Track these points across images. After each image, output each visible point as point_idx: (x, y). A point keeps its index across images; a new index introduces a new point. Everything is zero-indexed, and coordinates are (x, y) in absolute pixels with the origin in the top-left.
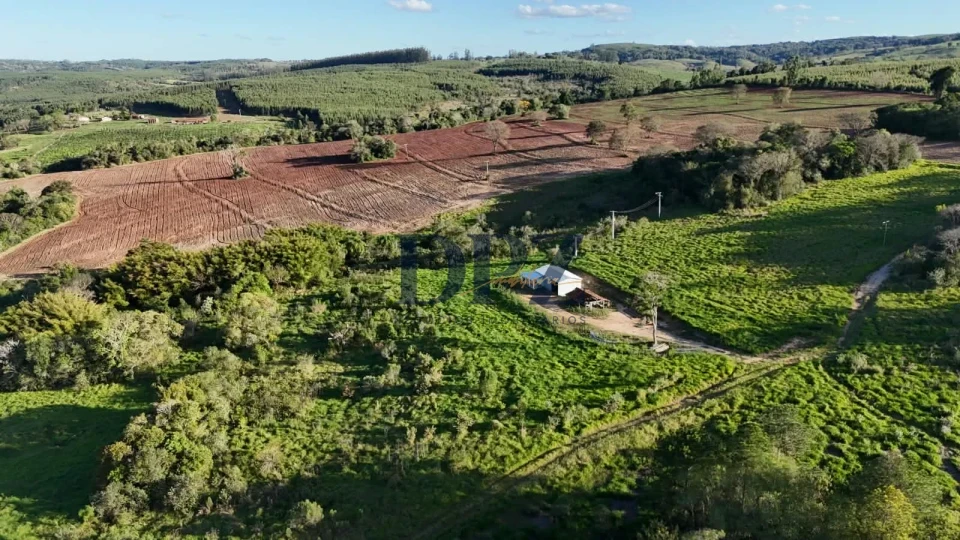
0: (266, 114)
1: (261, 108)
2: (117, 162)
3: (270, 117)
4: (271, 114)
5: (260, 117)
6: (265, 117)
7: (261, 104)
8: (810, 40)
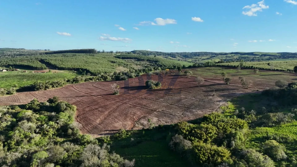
0: (66, 70)
1: (64, 68)
2: (48, 88)
3: (68, 71)
4: (68, 70)
5: (64, 71)
6: (66, 71)
7: (64, 66)
8: (191, 52)
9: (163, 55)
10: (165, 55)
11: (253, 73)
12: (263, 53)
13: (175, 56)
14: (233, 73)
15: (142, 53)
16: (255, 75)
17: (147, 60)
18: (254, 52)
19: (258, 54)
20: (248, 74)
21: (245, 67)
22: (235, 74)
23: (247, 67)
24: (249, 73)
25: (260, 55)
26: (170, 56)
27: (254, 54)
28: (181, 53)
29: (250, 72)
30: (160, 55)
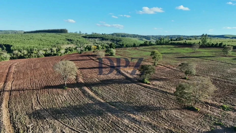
9: (139, 37)
10: (140, 37)
11: (222, 54)
12: (233, 35)
13: (149, 38)
14: (184, 54)
15: (116, 35)
16: (225, 58)
17: (111, 40)
18: (224, 35)
19: (229, 36)
20: (212, 55)
21: (209, 44)
22: (187, 55)
23: (213, 44)
24: (214, 53)
25: (231, 37)
26: (145, 39)
27: (225, 36)
28: (156, 36)
29: (216, 52)
30: (136, 37)
